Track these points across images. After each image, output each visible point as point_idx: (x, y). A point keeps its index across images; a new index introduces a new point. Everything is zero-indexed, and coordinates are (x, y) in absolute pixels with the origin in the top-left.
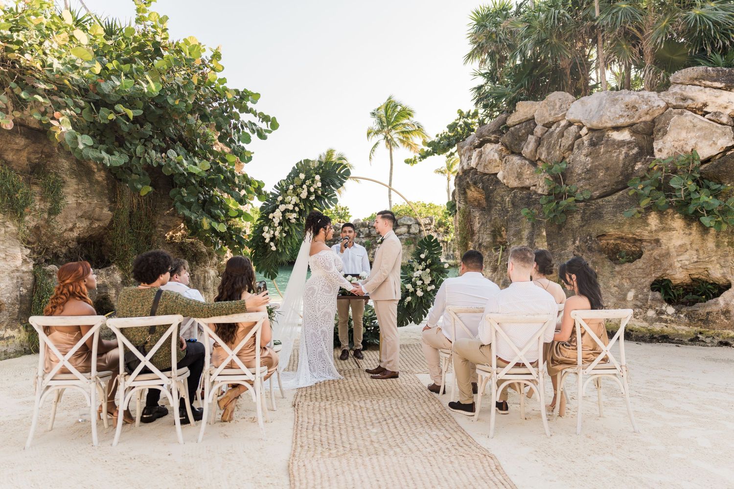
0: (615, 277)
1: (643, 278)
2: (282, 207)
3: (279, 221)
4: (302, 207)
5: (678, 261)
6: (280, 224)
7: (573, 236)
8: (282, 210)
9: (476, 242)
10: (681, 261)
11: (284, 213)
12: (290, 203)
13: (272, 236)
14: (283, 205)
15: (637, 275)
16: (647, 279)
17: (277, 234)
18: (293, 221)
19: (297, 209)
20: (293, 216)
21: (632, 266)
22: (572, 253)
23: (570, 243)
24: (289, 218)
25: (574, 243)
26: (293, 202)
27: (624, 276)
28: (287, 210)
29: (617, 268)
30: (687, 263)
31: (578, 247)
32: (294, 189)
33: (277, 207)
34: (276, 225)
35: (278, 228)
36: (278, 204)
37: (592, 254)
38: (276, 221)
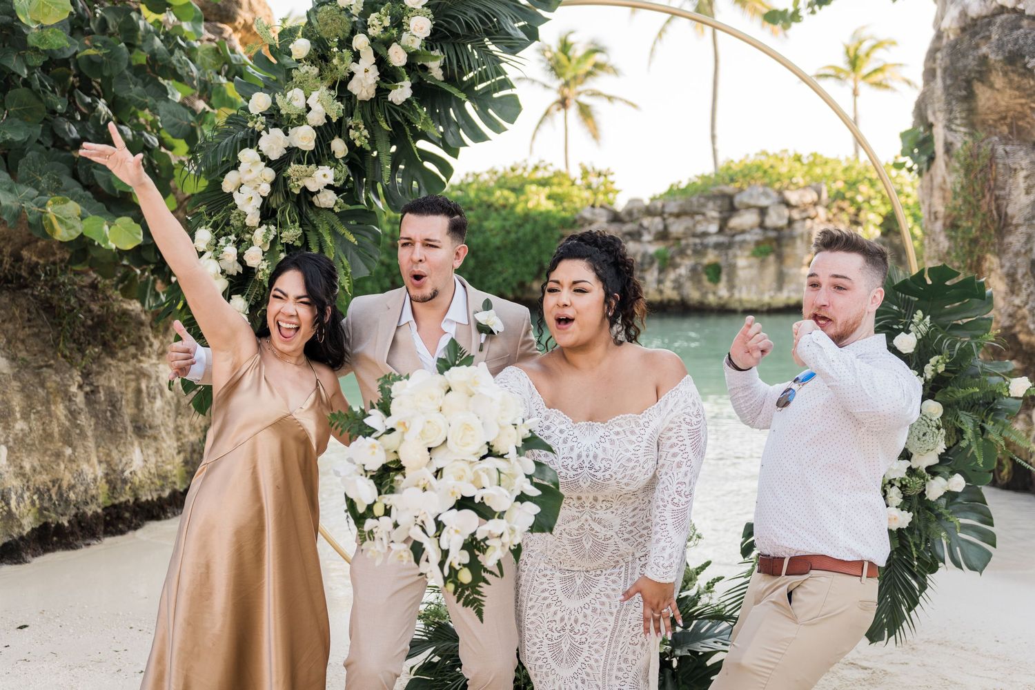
2: (274, 142)
3: (258, 202)
4: (360, 136)
6: (267, 213)
8: (274, 156)
9: (1017, 254)
11: (278, 165)
12: (301, 119)
13: (235, 269)
14: (277, 132)
17: (254, 257)
18: (328, 199)
19: (339, 147)
20: (320, 178)
24: (305, 189)
26: (316, 117)
28: (292, 154)
32: (321, 56)
33: (252, 140)
34: (253, 218)
35: (259, 234)
36: (259, 127)
38: (248, 204)
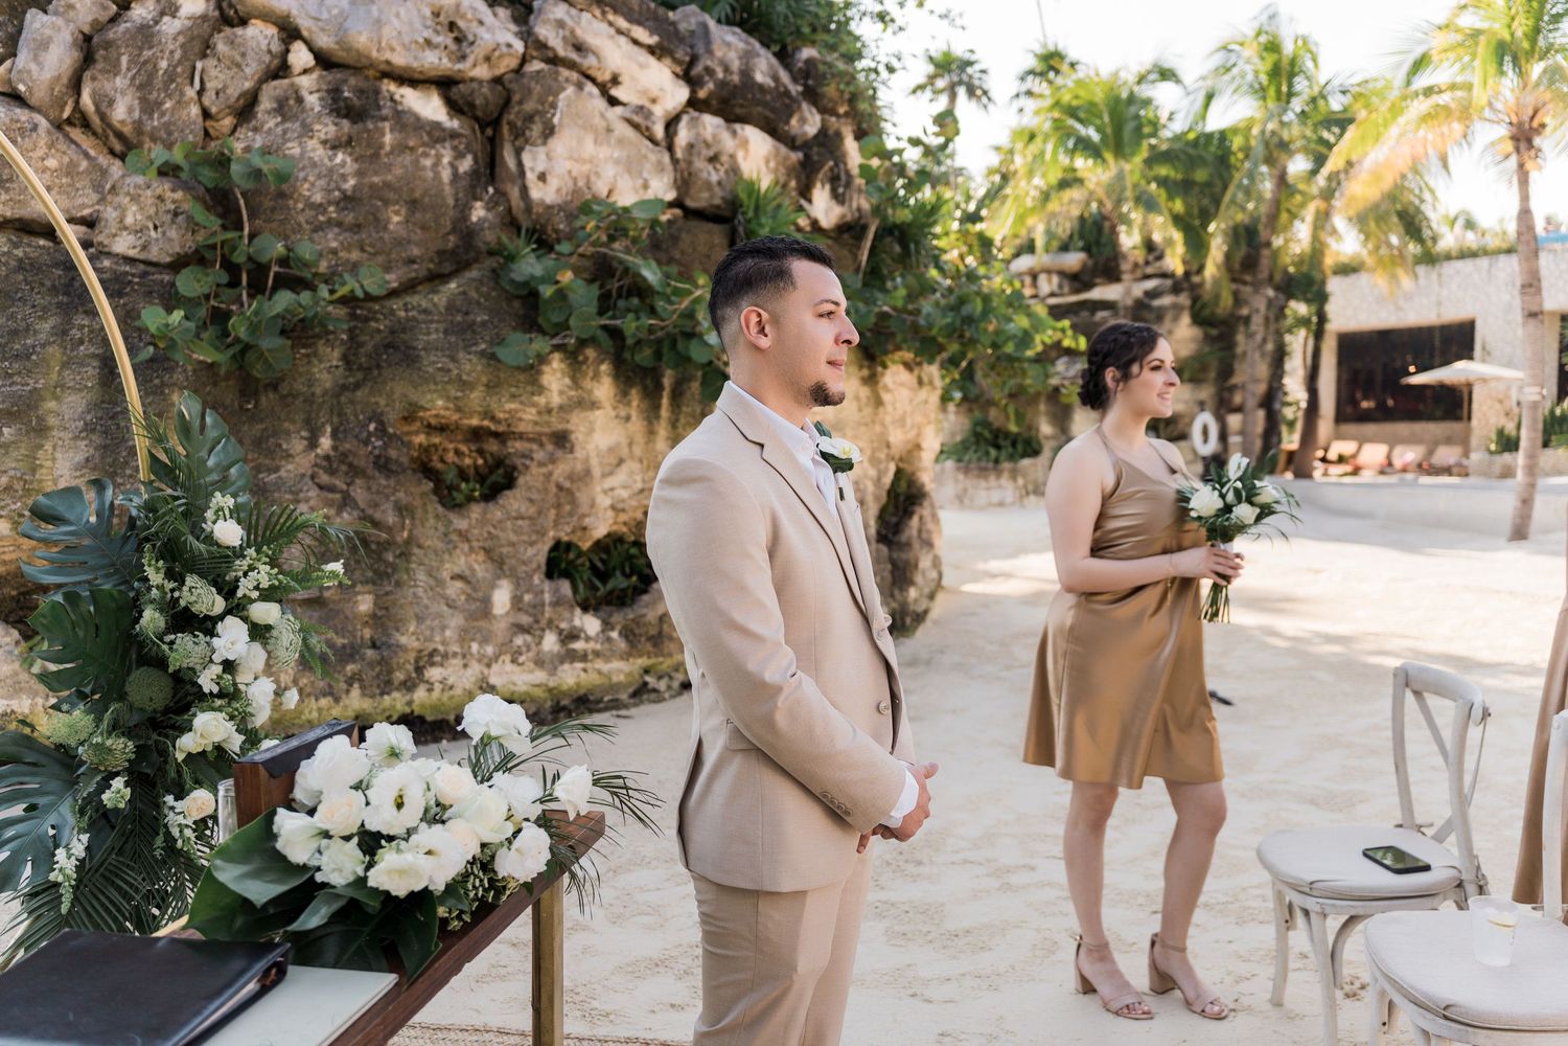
0: (455, 547)
1: (532, 544)
5: (605, 492)
7: (307, 422)
10: (612, 489)
15: (513, 538)
16: (539, 546)
21: (496, 512)
22: (307, 479)
23: (297, 445)
25: (313, 443)
27: (475, 544)
29: (460, 523)
30: (624, 494)
31: (327, 458)
37: (392, 482)
